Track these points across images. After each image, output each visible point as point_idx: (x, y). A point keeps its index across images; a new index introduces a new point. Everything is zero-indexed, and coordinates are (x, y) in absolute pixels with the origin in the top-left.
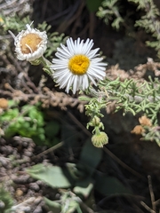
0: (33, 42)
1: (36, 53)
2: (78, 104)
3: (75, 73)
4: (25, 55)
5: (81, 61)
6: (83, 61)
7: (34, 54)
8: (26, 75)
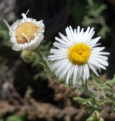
0: (29, 31)
1: (33, 42)
2: (64, 116)
3: (75, 62)
4: (21, 46)
5: (81, 49)
6: (84, 50)
7: (30, 44)
8: (11, 86)
